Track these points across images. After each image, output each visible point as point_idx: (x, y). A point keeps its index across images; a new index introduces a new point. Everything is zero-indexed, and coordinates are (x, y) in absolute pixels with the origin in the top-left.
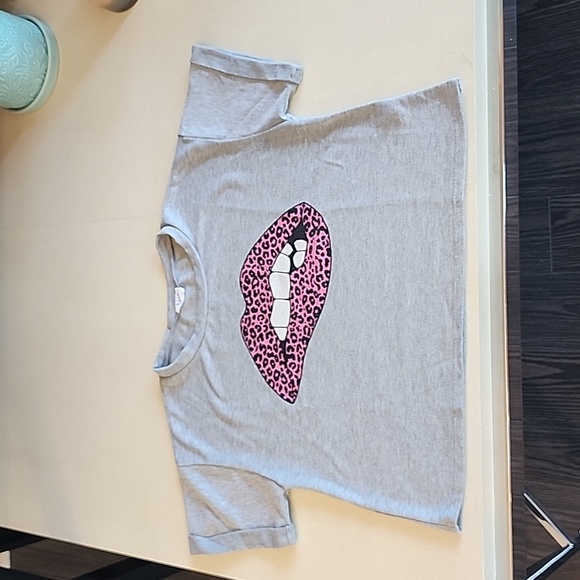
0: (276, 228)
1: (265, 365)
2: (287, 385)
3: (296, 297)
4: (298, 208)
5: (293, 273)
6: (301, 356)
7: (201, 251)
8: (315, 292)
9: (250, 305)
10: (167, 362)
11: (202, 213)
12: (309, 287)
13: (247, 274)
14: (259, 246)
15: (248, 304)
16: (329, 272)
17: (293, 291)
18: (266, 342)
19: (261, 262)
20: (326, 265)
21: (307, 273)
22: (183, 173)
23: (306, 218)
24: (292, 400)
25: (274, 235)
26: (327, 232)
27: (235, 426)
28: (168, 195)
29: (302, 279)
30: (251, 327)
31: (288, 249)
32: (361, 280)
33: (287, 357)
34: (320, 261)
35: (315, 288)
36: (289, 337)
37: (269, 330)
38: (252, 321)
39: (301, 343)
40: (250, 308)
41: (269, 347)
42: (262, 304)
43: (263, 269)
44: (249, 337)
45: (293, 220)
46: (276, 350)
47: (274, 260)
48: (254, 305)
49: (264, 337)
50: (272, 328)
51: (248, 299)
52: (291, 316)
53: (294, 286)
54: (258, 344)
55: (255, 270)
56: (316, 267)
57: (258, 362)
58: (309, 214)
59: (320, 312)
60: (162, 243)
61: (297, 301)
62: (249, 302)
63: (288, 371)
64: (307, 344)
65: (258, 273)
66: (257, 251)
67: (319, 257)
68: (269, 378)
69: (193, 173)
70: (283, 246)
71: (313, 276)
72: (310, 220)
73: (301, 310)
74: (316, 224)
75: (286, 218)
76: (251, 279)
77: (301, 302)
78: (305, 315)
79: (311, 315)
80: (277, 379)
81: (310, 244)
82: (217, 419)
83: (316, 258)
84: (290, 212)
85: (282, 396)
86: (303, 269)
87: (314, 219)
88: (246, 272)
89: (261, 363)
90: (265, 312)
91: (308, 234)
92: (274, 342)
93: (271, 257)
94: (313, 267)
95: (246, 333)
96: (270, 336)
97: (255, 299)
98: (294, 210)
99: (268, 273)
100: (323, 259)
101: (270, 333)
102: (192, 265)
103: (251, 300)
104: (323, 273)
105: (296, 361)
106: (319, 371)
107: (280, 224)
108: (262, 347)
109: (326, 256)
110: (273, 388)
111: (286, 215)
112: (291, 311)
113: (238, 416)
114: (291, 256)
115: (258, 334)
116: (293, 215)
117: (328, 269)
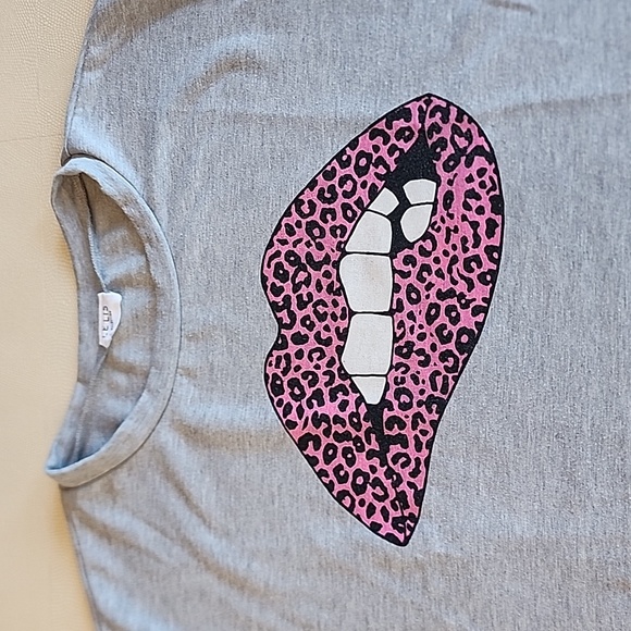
0: (353, 154)
1: (328, 460)
2: (387, 503)
3: (408, 307)
4: (414, 108)
5: (401, 255)
6: (424, 440)
7: (163, 212)
8: (462, 296)
9: (289, 327)
10: (77, 452)
11: (163, 127)
12: (445, 285)
13: (282, 259)
14: (313, 195)
15: (282, 325)
16: (499, 249)
17: (402, 295)
18: (330, 409)
19: (316, 232)
20: (490, 234)
21: (439, 253)
22: (115, 41)
23: (435, 128)
24: (401, 537)
25: (350, 170)
26: (491, 158)
27: (254, 592)
28: (76, 89)
29: (426, 268)
30: (291, 375)
31: (387, 201)
32: (586, 265)
33: (385, 442)
34: (475, 225)
35: (461, 287)
36: (390, 396)
37: (338, 381)
38: (295, 362)
39: (423, 410)
40: (288, 334)
41: (337, 419)
42: (319, 326)
43: (320, 247)
44: (286, 398)
45: (400, 134)
46: (358, 427)
47: (349, 226)
48: (298, 328)
49: (326, 397)
50: (345, 376)
51: (284, 314)
52: (398, 351)
53: (404, 283)
54: (309, 413)
55: (301, 250)
56: (465, 240)
57: (310, 451)
58: (445, 119)
59: (474, 339)
60: (65, 195)
61: (411, 316)
62: (287, 320)
63: (389, 473)
64: (440, 412)
65: (309, 255)
66: (305, 209)
67: (472, 216)
68: (338, 487)
69: (138, 41)
70: (374, 194)
71: (454, 260)
72: (446, 132)
73: (422, 337)
74: (462, 142)
75: (382, 133)
76: (291, 270)
77: (421, 319)
78: (433, 347)
79: (451, 346)
80: (360, 490)
81: (445, 187)
82: (208, 579)
83: (464, 218)
84: (391, 117)
85: (375, 528)
86: (428, 245)
87: (455, 130)
88: (278, 254)
89: (319, 455)
90: (328, 342)
91: (439, 165)
92: (351, 408)
93: (340, 220)
94: (455, 239)
95: (276, 389)
96: (340, 395)
97: (300, 314)
98: (403, 112)
99: (335, 256)
100: (482, 220)
101: (342, 388)
102: (140, 242)
103: (292, 315)
104: (480, 251)
105: (411, 451)
106: (474, 473)
107: (366, 144)
108: (318, 420)
109: (488, 214)
110: (351, 509)
111: (382, 126)
112: (396, 339)
113: (260, 572)
114: (395, 218)
115: (309, 392)
116: (400, 124)
117: (495, 242)
